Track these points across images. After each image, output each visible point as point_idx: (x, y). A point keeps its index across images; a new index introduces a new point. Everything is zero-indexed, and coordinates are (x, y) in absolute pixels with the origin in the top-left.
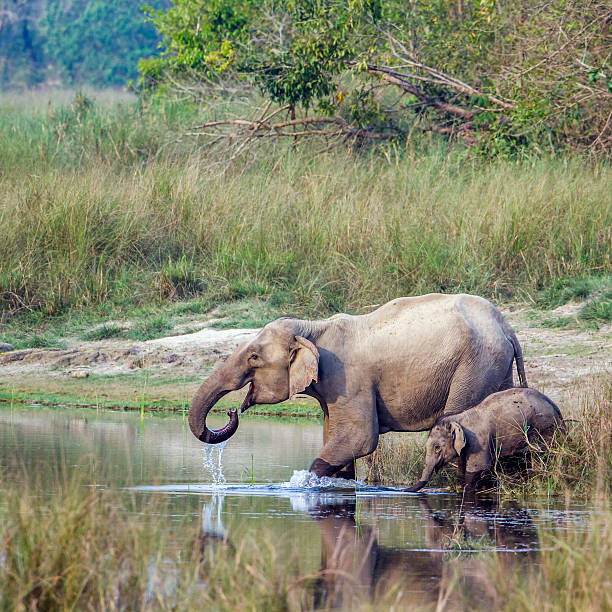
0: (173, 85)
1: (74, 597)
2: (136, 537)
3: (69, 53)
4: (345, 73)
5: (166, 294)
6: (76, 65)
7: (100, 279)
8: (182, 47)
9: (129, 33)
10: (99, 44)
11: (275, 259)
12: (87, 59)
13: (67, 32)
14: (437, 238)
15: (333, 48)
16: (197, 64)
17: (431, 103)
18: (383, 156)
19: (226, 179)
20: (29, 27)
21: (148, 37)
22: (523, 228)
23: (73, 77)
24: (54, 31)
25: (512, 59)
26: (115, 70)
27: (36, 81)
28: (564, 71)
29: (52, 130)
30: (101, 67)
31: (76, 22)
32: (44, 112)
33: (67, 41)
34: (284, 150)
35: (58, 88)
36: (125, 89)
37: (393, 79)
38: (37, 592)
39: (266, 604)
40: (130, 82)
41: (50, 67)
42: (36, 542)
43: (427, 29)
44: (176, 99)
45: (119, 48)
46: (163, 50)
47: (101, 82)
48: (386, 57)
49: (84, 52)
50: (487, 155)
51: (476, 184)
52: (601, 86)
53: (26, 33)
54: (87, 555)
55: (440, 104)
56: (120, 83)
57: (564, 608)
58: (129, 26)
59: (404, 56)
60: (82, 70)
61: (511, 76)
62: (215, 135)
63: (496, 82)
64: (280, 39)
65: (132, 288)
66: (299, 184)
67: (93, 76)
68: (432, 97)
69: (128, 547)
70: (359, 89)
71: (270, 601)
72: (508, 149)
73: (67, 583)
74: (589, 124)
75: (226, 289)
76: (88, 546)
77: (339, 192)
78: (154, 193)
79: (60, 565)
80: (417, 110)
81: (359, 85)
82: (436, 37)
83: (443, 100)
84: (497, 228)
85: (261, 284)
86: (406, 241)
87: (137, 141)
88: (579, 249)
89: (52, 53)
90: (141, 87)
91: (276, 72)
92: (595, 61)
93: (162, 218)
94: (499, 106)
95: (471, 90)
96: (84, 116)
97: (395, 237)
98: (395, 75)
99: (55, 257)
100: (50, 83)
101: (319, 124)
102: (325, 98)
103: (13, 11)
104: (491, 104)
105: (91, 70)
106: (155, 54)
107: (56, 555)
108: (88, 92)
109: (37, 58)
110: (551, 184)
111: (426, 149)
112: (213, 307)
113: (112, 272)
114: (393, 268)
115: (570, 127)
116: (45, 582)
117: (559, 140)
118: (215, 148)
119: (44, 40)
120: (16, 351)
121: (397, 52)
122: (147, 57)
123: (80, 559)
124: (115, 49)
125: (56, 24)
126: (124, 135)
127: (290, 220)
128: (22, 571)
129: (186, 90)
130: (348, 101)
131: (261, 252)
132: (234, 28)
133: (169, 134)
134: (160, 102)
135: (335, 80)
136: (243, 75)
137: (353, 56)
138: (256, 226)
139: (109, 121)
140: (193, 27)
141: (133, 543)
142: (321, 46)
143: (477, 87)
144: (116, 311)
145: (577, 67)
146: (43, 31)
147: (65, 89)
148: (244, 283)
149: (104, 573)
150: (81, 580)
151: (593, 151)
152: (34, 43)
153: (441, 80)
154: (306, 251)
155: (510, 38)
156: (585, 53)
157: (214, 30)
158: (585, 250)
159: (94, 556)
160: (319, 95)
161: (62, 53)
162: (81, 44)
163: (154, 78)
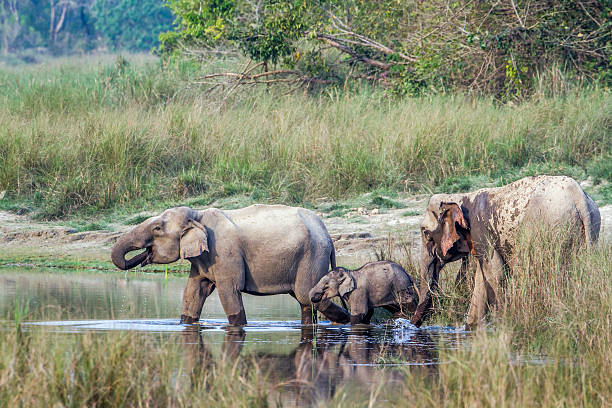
0: (183, 50)
1: (121, 401)
2: (163, 359)
3: (113, 28)
4: (301, 40)
5: (181, 193)
6: (117, 37)
7: (136, 183)
8: (190, 23)
9: (153, 14)
10: (133, 22)
11: (255, 168)
12: (124, 33)
13: (111, 14)
14: (365, 152)
15: (293, 23)
16: (201, 35)
17: (360, 58)
18: (328, 96)
19: (221, 113)
20: (85, 11)
21: (166, 16)
22: (423, 143)
23: (116, 45)
24: (102, 14)
25: (416, 28)
26: (144, 40)
27: (90, 48)
28: (450, 36)
29: (101, 82)
30: (134, 38)
31: (117, 7)
32: (96, 69)
33: (110, 20)
34: (260, 93)
35: (105, 53)
36: (150, 53)
37: (334, 43)
38: (96, 397)
39: (252, 403)
40: (154, 48)
41: (100, 38)
42: (95, 363)
43: (356, 9)
44: (186, 59)
45: (146, 24)
46: (176, 26)
47: (134, 48)
48: (329, 28)
49: (123, 27)
50: (399, 94)
51: (392, 114)
52: (476, 45)
53: (83, 16)
54: (129, 372)
55: (366, 59)
56: (147, 49)
57: (456, 403)
58: (153, 10)
59: (341, 27)
60: (121, 41)
61: (414, 40)
62: (214, 83)
63: (404, 44)
64: (257, 17)
65: (158, 189)
66: (271, 116)
67: (129, 45)
68: (361, 54)
69: (158, 366)
70: (311, 50)
71: (255, 401)
72: (413, 90)
73: (116, 391)
74: (468, 72)
75: (222, 188)
76: (130, 366)
77: (299, 121)
78: (172, 123)
79: (111, 378)
80: (351, 64)
81: (309, 47)
82: (363, 14)
83: (368, 57)
84: (406, 144)
85: (246, 185)
86: (345, 154)
87: (160, 88)
88: (463, 157)
89: (100, 28)
90: (162, 52)
91: (254, 39)
92: (472, 28)
93: (177, 140)
94: (407, 60)
95: (387, 50)
96: (123, 72)
97: (337, 151)
98: (335, 40)
99: (105, 168)
100: (100, 49)
101: (284, 74)
102: (287, 57)
103: (74, 1)
104: (401, 59)
105: (127, 40)
106: (171, 29)
107: (108, 371)
108: (126, 55)
109: (90, 32)
110: (443, 112)
111: (357, 91)
112: (213, 201)
113: (144, 178)
114: (336, 173)
115: (455, 74)
116: (101, 390)
117: (448, 83)
118: (214, 92)
119: (95, 20)
120: (80, 233)
121: (337, 25)
122: (165, 31)
123: (125, 375)
124: (143, 26)
125: (103, 9)
126: (150, 84)
127: (265, 142)
128: (86, 383)
129: (192, 52)
130: (304, 58)
131: (245, 162)
132: (224, 10)
133: (182, 83)
134: (175, 61)
135: (295, 44)
136: (232, 41)
137: (307, 28)
138: (242, 145)
139: (140, 75)
140: (197, 9)
141: (161, 363)
142: (285, 21)
143: (392, 47)
144: (148, 204)
145: (460, 33)
146: (94, 14)
147: (110, 53)
148: (234, 184)
149: (141, 384)
150: (126, 389)
151: (471, 90)
152: (88, 23)
153: (367, 43)
154: (276, 162)
155: (413, 14)
156: (465, 23)
157: (211, 11)
158: (467, 158)
159: (134, 373)
160: (284, 55)
161: (108, 29)
162: (120, 22)
163: (171, 45)
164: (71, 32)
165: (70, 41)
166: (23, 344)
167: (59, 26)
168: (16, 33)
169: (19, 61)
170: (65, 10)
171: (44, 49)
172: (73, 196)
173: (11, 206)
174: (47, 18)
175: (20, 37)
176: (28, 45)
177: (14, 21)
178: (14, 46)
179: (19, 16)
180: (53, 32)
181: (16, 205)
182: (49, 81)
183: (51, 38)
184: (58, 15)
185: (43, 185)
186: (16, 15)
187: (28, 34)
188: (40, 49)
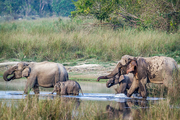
0: (78, 16)
1: (58, 117)
2: (70, 105)
3: (58, 10)
4: (111, 14)
5: (76, 57)
6: (59, 12)
7: (63, 54)
8: (80, 9)
9: (69, 6)
10: (63, 8)
11: (98, 50)
12: (61, 11)
13: (57, 6)
14: (130, 46)
15: (109, 9)
16: (83, 12)
17: (128, 20)
18: (119, 30)
19: (88, 35)
20: (50, 5)
21: (73, 7)
22: (146, 44)
23: (58, 15)
24: (54, 6)
25: (144, 11)
26: (66, 13)
27: (51, 15)
28: (154, 14)
29: (54, 25)
30: (64, 13)
31: (59, 4)
32: (52, 21)
33: (57, 8)
34: (99, 29)
35: (55, 17)
36: (68, 17)
37: (121, 15)
38: (51, 115)
39: (96, 118)
40: (69, 16)
41: (54, 13)
42: (50, 106)
43: (128, 5)
44: (78, 19)
45: (67, 9)
46: (76, 9)
47: (64, 16)
48: (119, 11)
49: (60, 10)
50: (139, 30)
51: (137, 36)
52: (162, 16)
53: (49, 6)
54: (60, 108)
55: (130, 20)
56: (67, 16)
57: (154, 119)
58: (69, 5)
59: (123, 11)
60: (60, 13)
61: (144, 15)
62: (86, 26)
63: (141, 16)
64: (99, 7)
65: (69, 56)
66: (102, 36)
67: (62, 15)
68: (129, 19)
69: (69, 107)
70: (114, 17)
71: (96, 117)
72: (143, 29)
73: (56, 114)
74: (159, 24)
75: (88, 56)
76: (61, 106)
77: (110, 37)
78: (74, 37)
79: (55, 110)
80: (126, 21)
81: (114, 16)
82: (129, 7)
83: (131, 19)
84: (141, 44)
85: (95, 55)
86: (123, 47)
87: (71, 28)
88: (157, 48)
89: (54, 10)
90: (72, 17)
91: (98, 14)
92: (160, 12)
93: (75, 42)
94: (142, 20)
95: (136, 17)
96: (60, 22)
97: (121, 46)
98: (121, 14)
99: (54, 50)
100: (54, 16)
101: (106, 24)
102: (107, 19)
103: (46, 2)
104: (140, 20)
105: (62, 13)
106: (74, 10)
107: (55, 108)
108: (61, 17)
109: (51, 11)
110: (152, 36)
111: (127, 29)
112: (86, 60)
113: (66, 53)
114: (121, 52)
115: (156, 25)
116: (52, 113)
117: (153, 27)
118: (86, 29)
119: (53, 7)
121: (122, 10)
122: (72, 11)
123: (59, 109)
124: (66, 9)
125: (55, 4)
126: (68, 26)
127: (101, 43)
128: (48, 111)
129: (80, 17)
130: (112, 19)
131: (95, 49)
132: (90, 5)
133: (77, 26)
134: (75, 20)
135: (110, 15)
136: (91, 14)
137: (113, 11)
138: (94, 44)
139: (65, 23)
140: (82, 5)
141: (70, 106)
142: (107, 9)
143: (137, 17)
144: (67, 60)
145: (157, 13)
146: (52, 6)
147: (57, 17)
148: (92, 55)
149: (64, 112)
150: (59, 113)
151: (160, 29)
152: (51, 8)
153: (130, 15)
154: (104, 49)
155: (144, 7)
156: (158, 10)
157: (86, 5)
158: (158, 49)
159: (62, 108)
160: (106, 18)
161: (56, 10)
162: (60, 8)
163: (74, 15)
164: (46, 11)
165: (45, 13)
166: (30, 100)
167: (42, 9)
168: (30, 11)
169: (31, 18)
170: (44, 4)
171: (38, 15)
172: (45, 58)
173: (28, 60)
174: (39, 6)
175: (31, 12)
176: (33, 14)
177: (29, 7)
178: (29, 15)
179: (31, 6)
180: (40, 11)
181: (29, 60)
182: (39, 25)
183: (40, 12)
184: (42, 6)
185: (37, 54)
186: (30, 6)
187: (33, 11)
188: (36, 15)
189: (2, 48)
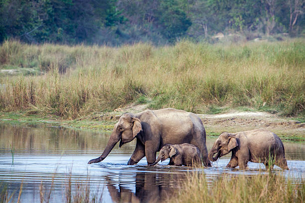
164: (300, 25)
165: (299, 30)
166: (272, 177)
167: (294, 23)
168: (273, 26)
169: (274, 39)
170: (297, 15)
171: (287, 34)
172: (299, 105)
173: (269, 110)
174: (289, 19)
175: (275, 28)
176: (279, 32)
177: (272, 20)
178: (272, 32)
179: (275, 18)
180: (291, 26)
181: (271, 109)
182: (289, 49)
183: (290, 28)
184: (294, 17)
185: (285, 100)
186: (273, 17)
187: (279, 26)
188: (284, 34)
189: (225, 89)
